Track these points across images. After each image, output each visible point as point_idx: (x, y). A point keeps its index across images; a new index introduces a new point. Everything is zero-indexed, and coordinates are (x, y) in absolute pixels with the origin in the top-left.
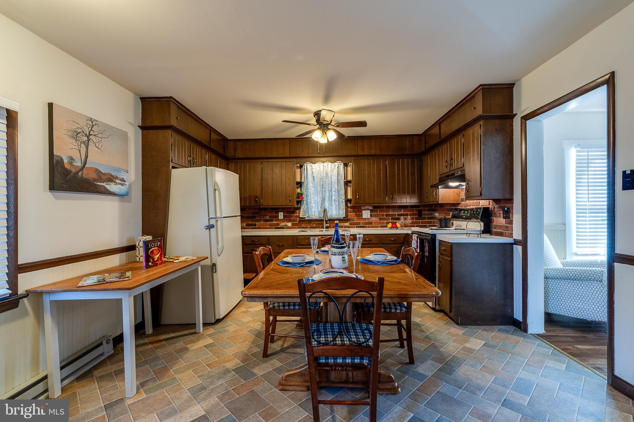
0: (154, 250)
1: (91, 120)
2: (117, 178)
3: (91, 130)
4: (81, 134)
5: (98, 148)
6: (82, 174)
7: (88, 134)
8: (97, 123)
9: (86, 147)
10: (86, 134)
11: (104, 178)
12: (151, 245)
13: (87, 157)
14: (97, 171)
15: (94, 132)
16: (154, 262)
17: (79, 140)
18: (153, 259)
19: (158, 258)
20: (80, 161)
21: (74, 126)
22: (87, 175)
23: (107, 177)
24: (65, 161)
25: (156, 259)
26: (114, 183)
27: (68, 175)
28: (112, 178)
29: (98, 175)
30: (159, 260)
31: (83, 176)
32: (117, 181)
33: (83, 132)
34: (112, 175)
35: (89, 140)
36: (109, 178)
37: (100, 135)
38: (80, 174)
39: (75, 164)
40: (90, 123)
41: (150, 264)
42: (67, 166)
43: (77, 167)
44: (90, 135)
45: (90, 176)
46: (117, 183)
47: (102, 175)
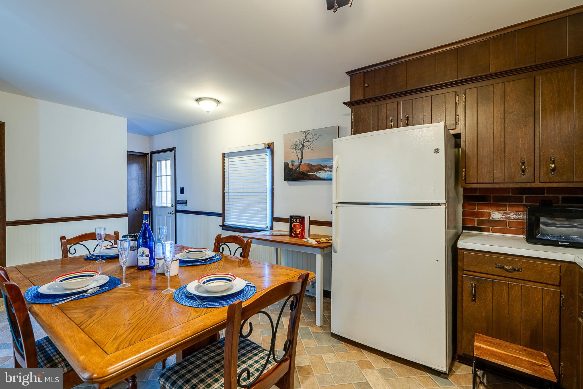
0: (296, 224)
1: (305, 132)
2: (326, 167)
3: (305, 139)
4: (298, 145)
5: (310, 149)
6: (299, 169)
7: (303, 142)
8: (309, 132)
9: (302, 151)
10: (301, 144)
11: (314, 169)
12: (294, 220)
13: (302, 158)
14: (309, 165)
15: (307, 139)
16: (296, 234)
17: (297, 149)
18: (296, 232)
19: (300, 232)
20: (298, 162)
21: (294, 142)
22: (303, 169)
23: (317, 168)
24: (289, 164)
25: (298, 233)
26: (323, 171)
27: (291, 172)
28: (322, 168)
29: (309, 168)
30: (300, 234)
31: (300, 170)
32: (326, 169)
33: (300, 143)
34: (321, 166)
35: (303, 146)
36: (319, 168)
37: (311, 140)
38: (298, 170)
39: (295, 164)
40: (304, 135)
41: (293, 234)
42: (290, 167)
43: (296, 165)
44: (304, 142)
45: (304, 170)
46: (326, 171)
47: (313, 167)
